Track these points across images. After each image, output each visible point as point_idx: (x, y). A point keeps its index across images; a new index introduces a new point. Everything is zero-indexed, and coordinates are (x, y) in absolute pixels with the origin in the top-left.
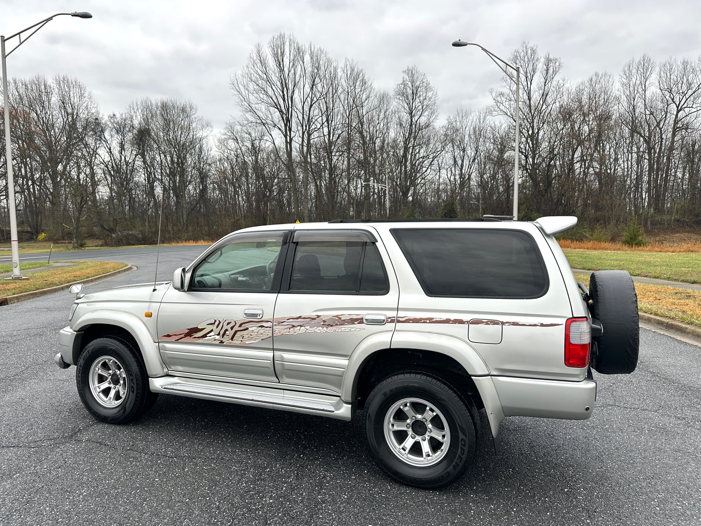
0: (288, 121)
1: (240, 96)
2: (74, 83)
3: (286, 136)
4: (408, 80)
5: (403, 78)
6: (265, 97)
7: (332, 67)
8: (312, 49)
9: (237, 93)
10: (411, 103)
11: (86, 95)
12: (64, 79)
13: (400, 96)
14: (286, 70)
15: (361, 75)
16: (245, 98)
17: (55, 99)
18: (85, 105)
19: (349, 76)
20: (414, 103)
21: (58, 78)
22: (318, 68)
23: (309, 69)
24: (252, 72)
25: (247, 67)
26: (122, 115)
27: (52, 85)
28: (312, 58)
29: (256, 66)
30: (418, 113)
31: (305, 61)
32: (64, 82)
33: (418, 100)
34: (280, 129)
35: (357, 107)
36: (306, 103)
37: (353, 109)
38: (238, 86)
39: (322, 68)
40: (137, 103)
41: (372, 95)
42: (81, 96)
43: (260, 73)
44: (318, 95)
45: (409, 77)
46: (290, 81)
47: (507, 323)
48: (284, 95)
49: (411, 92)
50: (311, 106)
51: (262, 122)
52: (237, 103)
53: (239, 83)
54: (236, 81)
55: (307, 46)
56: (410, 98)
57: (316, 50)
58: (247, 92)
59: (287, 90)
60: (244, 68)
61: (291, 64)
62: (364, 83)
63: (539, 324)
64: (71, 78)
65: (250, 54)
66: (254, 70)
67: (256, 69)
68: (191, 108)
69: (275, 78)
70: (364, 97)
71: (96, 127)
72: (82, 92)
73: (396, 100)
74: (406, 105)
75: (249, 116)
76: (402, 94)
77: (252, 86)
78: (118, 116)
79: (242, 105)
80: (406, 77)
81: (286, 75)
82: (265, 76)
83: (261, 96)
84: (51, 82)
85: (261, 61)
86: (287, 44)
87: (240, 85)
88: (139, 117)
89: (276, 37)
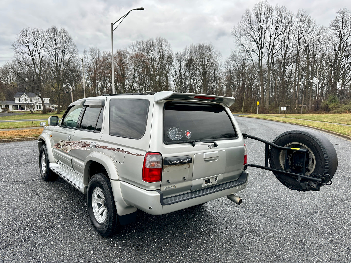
0: (261, 49)
1: (236, 38)
2: (163, 40)
3: (259, 56)
4: (340, 17)
5: (337, 16)
6: (250, 37)
7: (290, 16)
8: (278, 8)
9: (235, 36)
10: (341, 31)
11: (168, 45)
12: (160, 39)
13: (333, 27)
14: (262, 21)
15: (308, 18)
16: (239, 38)
17: (156, 48)
18: (167, 50)
19: (300, 19)
20: (343, 31)
21: (157, 38)
22: (281, 17)
23: (275, 19)
24: (244, 25)
25: (241, 22)
26: (181, 53)
27: (155, 42)
28: (277, 13)
29: (245, 21)
30: (346, 36)
31: (273, 14)
32: (159, 40)
33: (346, 29)
34: (256, 53)
35: (304, 36)
36: (272, 38)
37: (301, 38)
38: (236, 33)
39: (283, 17)
40: (188, 47)
41: (314, 29)
42: (166, 46)
43: (247, 25)
44: (279, 33)
45: (340, 15)
46: (264, 26)
47: (127, 152)
48: (260, 35)
49: (342, 24)
50: (275, 39)
51: (247, 50)
52: (234, 42)
53: (236, 31)
54: (234, 30)
55: (275, 6)
56: (341, 28)
57: (280, 7)
58: (240, 35)
59: (262, 32)
60: (239, 23)
61: (265, 17)
62: (309, 22)
63: (136, 154)
64: (162, 38)
65: (243, 16)
66: (245, 24)
67: (245, 23)
68: (212, 46)
69: (255, 27)
70: (309, 30)
71: (170, 60)
72: (167, 44)
73: (330, 30)
74: (337, 33)
75: (241, 48)
76: (335, 26)
77: (242, 32)
78: (179, 54)
79: (237, 42)
80: (339, 15)
81: (262, 24)
82: (250, 26)
83: (248, 36)
84: (155, 41)
85: (248, 19)
86: (263, 7)
87: (236, 32)
88: (189, 53)
89: (258, 4)
